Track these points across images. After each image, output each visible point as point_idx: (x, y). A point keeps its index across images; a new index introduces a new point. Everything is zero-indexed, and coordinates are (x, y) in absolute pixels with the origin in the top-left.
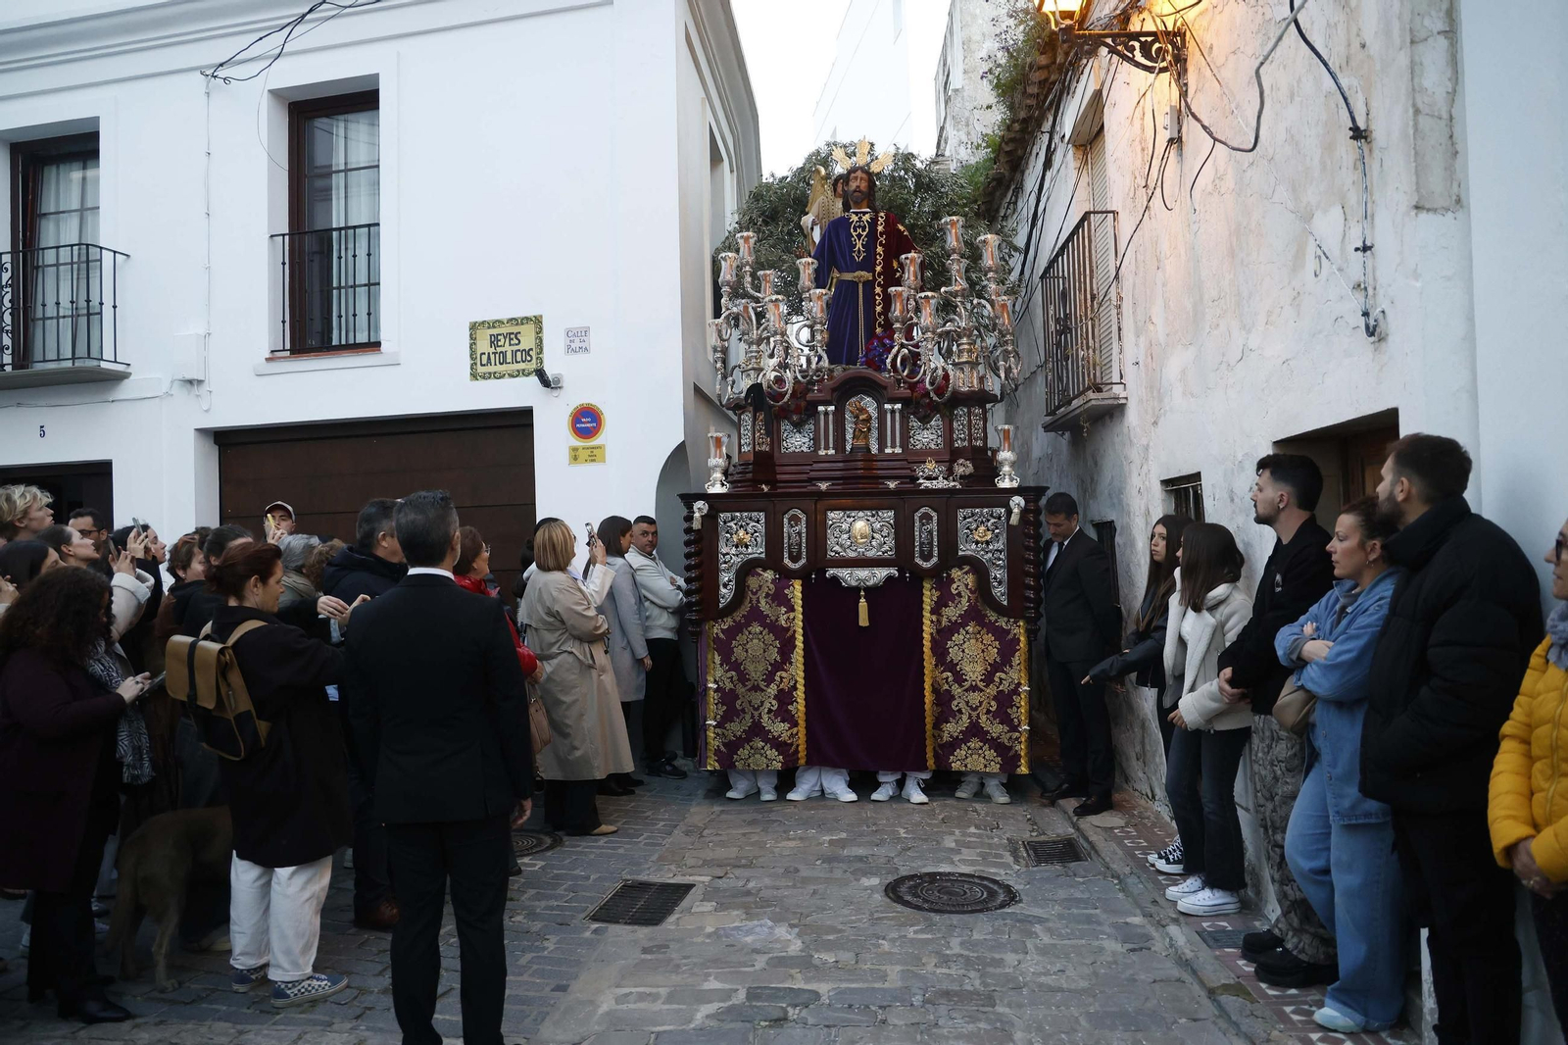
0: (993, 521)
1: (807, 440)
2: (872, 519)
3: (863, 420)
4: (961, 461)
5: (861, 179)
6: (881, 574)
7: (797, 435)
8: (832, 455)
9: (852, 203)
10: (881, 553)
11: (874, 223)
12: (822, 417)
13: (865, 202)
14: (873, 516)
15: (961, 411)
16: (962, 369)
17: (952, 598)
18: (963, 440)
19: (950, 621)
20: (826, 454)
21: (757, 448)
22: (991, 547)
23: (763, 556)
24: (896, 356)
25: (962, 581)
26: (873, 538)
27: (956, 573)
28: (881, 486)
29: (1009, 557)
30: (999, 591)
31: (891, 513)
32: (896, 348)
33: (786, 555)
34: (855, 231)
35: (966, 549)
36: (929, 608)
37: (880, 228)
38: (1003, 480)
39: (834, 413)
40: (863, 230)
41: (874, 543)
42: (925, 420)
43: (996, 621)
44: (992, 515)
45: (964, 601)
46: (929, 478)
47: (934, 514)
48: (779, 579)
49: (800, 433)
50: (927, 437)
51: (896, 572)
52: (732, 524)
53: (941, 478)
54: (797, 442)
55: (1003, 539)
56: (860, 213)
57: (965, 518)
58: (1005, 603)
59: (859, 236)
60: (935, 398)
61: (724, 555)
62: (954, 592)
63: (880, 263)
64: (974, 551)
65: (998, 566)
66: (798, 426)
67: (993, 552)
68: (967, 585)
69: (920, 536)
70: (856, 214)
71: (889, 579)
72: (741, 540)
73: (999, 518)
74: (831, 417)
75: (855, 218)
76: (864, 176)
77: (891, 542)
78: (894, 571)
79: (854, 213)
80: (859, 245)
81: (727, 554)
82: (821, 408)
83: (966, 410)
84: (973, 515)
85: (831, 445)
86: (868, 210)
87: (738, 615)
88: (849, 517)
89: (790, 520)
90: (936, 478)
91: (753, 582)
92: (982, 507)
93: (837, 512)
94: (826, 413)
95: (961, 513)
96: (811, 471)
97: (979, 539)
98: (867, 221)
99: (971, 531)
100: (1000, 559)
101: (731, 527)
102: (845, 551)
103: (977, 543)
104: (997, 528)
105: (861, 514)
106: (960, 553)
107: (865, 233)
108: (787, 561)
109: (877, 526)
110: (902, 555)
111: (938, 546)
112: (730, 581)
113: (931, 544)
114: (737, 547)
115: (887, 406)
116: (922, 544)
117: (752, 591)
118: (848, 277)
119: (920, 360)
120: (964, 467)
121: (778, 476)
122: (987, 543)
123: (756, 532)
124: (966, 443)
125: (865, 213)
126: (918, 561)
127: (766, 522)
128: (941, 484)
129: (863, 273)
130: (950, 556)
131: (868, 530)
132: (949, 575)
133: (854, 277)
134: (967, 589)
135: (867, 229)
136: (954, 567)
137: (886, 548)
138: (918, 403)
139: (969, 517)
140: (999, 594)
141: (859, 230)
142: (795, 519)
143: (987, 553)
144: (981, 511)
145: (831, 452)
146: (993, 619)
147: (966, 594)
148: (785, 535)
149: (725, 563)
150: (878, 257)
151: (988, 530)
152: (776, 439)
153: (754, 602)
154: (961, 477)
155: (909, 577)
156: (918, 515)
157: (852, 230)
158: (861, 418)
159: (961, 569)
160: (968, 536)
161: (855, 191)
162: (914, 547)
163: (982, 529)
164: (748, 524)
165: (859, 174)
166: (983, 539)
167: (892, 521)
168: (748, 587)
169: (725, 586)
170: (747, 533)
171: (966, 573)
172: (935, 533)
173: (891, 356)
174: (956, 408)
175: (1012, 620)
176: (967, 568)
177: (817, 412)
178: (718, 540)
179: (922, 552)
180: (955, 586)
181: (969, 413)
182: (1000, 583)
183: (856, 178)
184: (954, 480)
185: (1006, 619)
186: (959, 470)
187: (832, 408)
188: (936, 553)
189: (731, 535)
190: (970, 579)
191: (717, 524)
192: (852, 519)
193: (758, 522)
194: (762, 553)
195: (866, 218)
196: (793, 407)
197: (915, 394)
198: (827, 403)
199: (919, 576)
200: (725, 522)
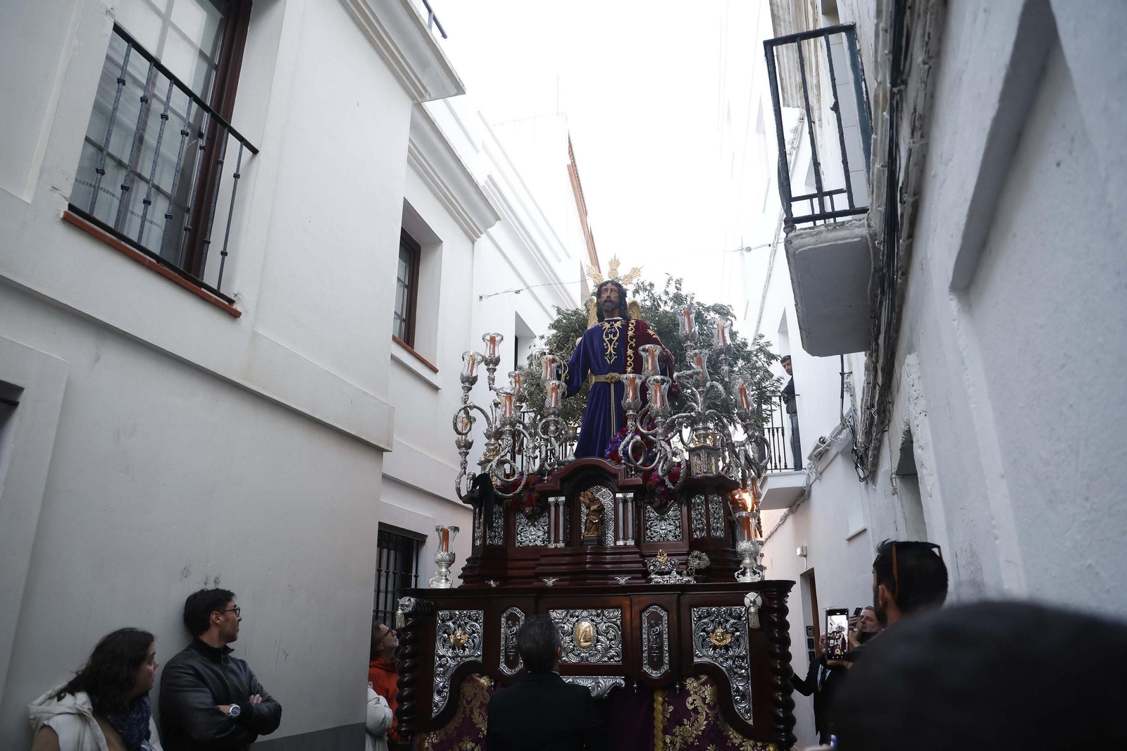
0: (732, 621)
1: (540, 533)
2: (598, 620)
3: (594, 511)
4: (696, 553)
5: (612, 290)
6: (606, 682)
7: (532, 528)
8: (561, 549)
9: (604, 314)
10: (606, 659)
11: (624, 329)
12: (553, 509)
13: (617, 311)
14: (598, 615)
15: (698, 499)
16: (699, 455)
17: (687, 714)
18: (701, 530)
19: (685, 743)
20: (556, 547)
21: (488, 541)
22: (731, 653)
23: (480, 659)
24: (628, 443)
25: (699, 694)
26: (598, 641)
27: (691, 684)
28: (610, 582)
29: (752, 665)
30: (742, 707)
31: (618, 613)
32: (630, 436)
33: (502, 659)
34: (607, 336)
35: (702, 656)
36: (661, 726)
37: (630, 333)
38: (744, 574)
39: (566, 504)
40: (614, 336)
41: (599, 647)
42: (662, 510)
43: (741, 745)
44: (730, 615)
45: (702, 718)
46: (661, 573)
47: (663, 613)
48: (494, 686)
49: (535, 526)
50: (664, 528)
51: (622, 682)
52: (450, 623)
53: (674, 573)
54: (531, 535)
55: (745, 642)
56: (612, 321)
57: (700, 618)
58: (751, 722)
59: (611, 341)
60: (670, 486)
61: (441, 657)
62: (690, 707)
63: (631, 365)
64: (712, 657)
65: (741, 675)
66: (533, 519)
67: (733, 658)
68: (704, 699)
69: (649, 640)
70: (609, 322)
71: (615, 688)
72: (457, 641)
73: (739, 618)
74: (561, 508)
75: (607, 325)
76: (614, 287)
77: (617, 648)
78: (620, 681)
79: (607, 321)
80: (611, 349)
81: (444, 656)
82: (551, 499)
83: (703, 498)
84: (709, 614)
85: (561, 538)
86: (620, 318)
87: (451, 727)
88: (572, 616)
89: (508, 619)
90: (669, 573)
91: (468, 689)
92: (719, 605)
93: (560, 611)
94: (557, 505)
95: (695, 612)
96: (538, 565)
97: (717, 643)
98: (618, 328)
99: (708, 633)
100: (741, 668)
101: (449, 626)
102: (567, 656)
103: (715, 647)
104: (737, 631)
105: (585, 613)
106: (696, 660)
107: (616, 338)
108: (503, 667)
109: (603, 627)
110: (630, 662)
111: (669, 651)
112: (444, 687)
113: (661, 648)
114: (454, 649)
115: (619, 495)
116: (650, 649)
117: (467, 701)
118: (602, 378)
119: (656, 447)
120: (700, 560)
121: (509, 572)
122: (727, 648)
123: (474, 632)
124: (704, 534)
125: (616, 321)
126: (646, 669)
127: (484, 622)
128: (674, 579)
129: (614, 374)
130: (683, 665)
131: (592, 631)
132: (683, 686)
133: (607, 379)
134: (705, 704)
135: (618, 335)
136: (689, 676)
137: (613, 652)
138: (653, 492)
139: (705, 618)
140: (743, 711)
141: (611, 336)
142: (513, 619)
143: (727, 660)
144: (718, 610)
145: (561, 545)
146: (737, 742)
147: (704, 710)
148: (502, 636)
149: (441, 666)
150: (628, 359)
151: (727, 632)
152: (510, 533)
153: (468, 712)
154: (698, 571)
155: (637, 688)
156: (645, 615)
157: (604, 336)
158: (592, 508)
159: (697, 679)
160: (704, 640)
161: (606, 301)
162: (642, 652)
163: (720, 631)
164: (466, 624)
165: (609, 285)
166: (722, 644)
167: (619, 622)
168: (464, 695)
169: (439, 693)
170: (465, 634)
171: (704, 684)
172: (665, 636)
173: (623, 443)
174: (693, 496)
175: (759, 744)
176: (704, 678)
177: (548, 506)
178: (435, 641)
179: (650, 658)
180: (690, 700)
181: (706, 500)
182: (744, 697)
183: (607, 290)
184: (688, 575)
185: (752, 742)
186: (695, 563)
187: (563, 499)
188: (666, 660)
189: (449, 635)
190: (708, 692)
191: (436, 622)
192: (575, 619)
193: (476, 621)
194: (479, 656)
195: (618, 324)
196: (525, 499)
197: (649, 483)
198: (556, 494)
199: (650, 687)
200: (443, 621)
